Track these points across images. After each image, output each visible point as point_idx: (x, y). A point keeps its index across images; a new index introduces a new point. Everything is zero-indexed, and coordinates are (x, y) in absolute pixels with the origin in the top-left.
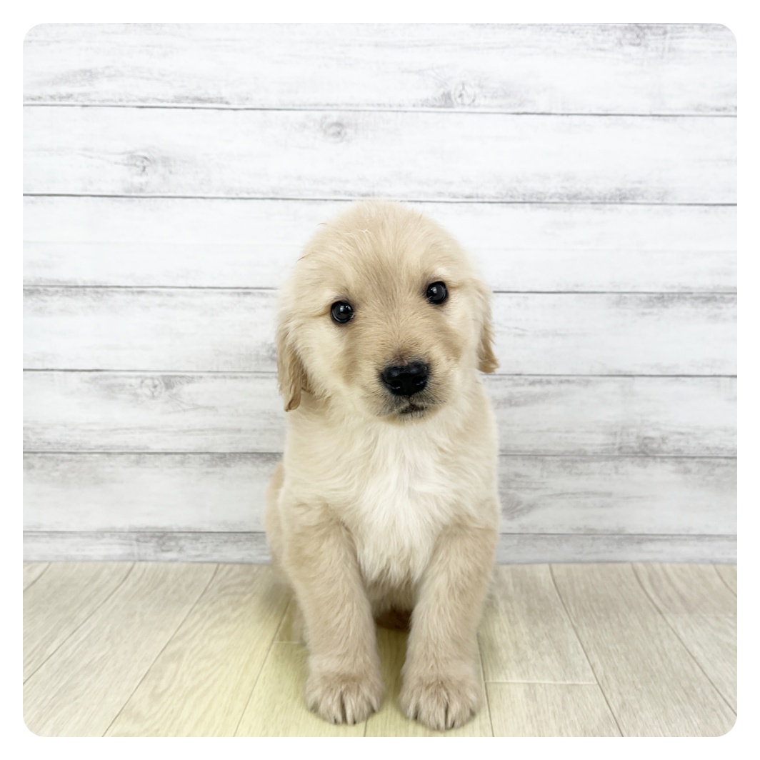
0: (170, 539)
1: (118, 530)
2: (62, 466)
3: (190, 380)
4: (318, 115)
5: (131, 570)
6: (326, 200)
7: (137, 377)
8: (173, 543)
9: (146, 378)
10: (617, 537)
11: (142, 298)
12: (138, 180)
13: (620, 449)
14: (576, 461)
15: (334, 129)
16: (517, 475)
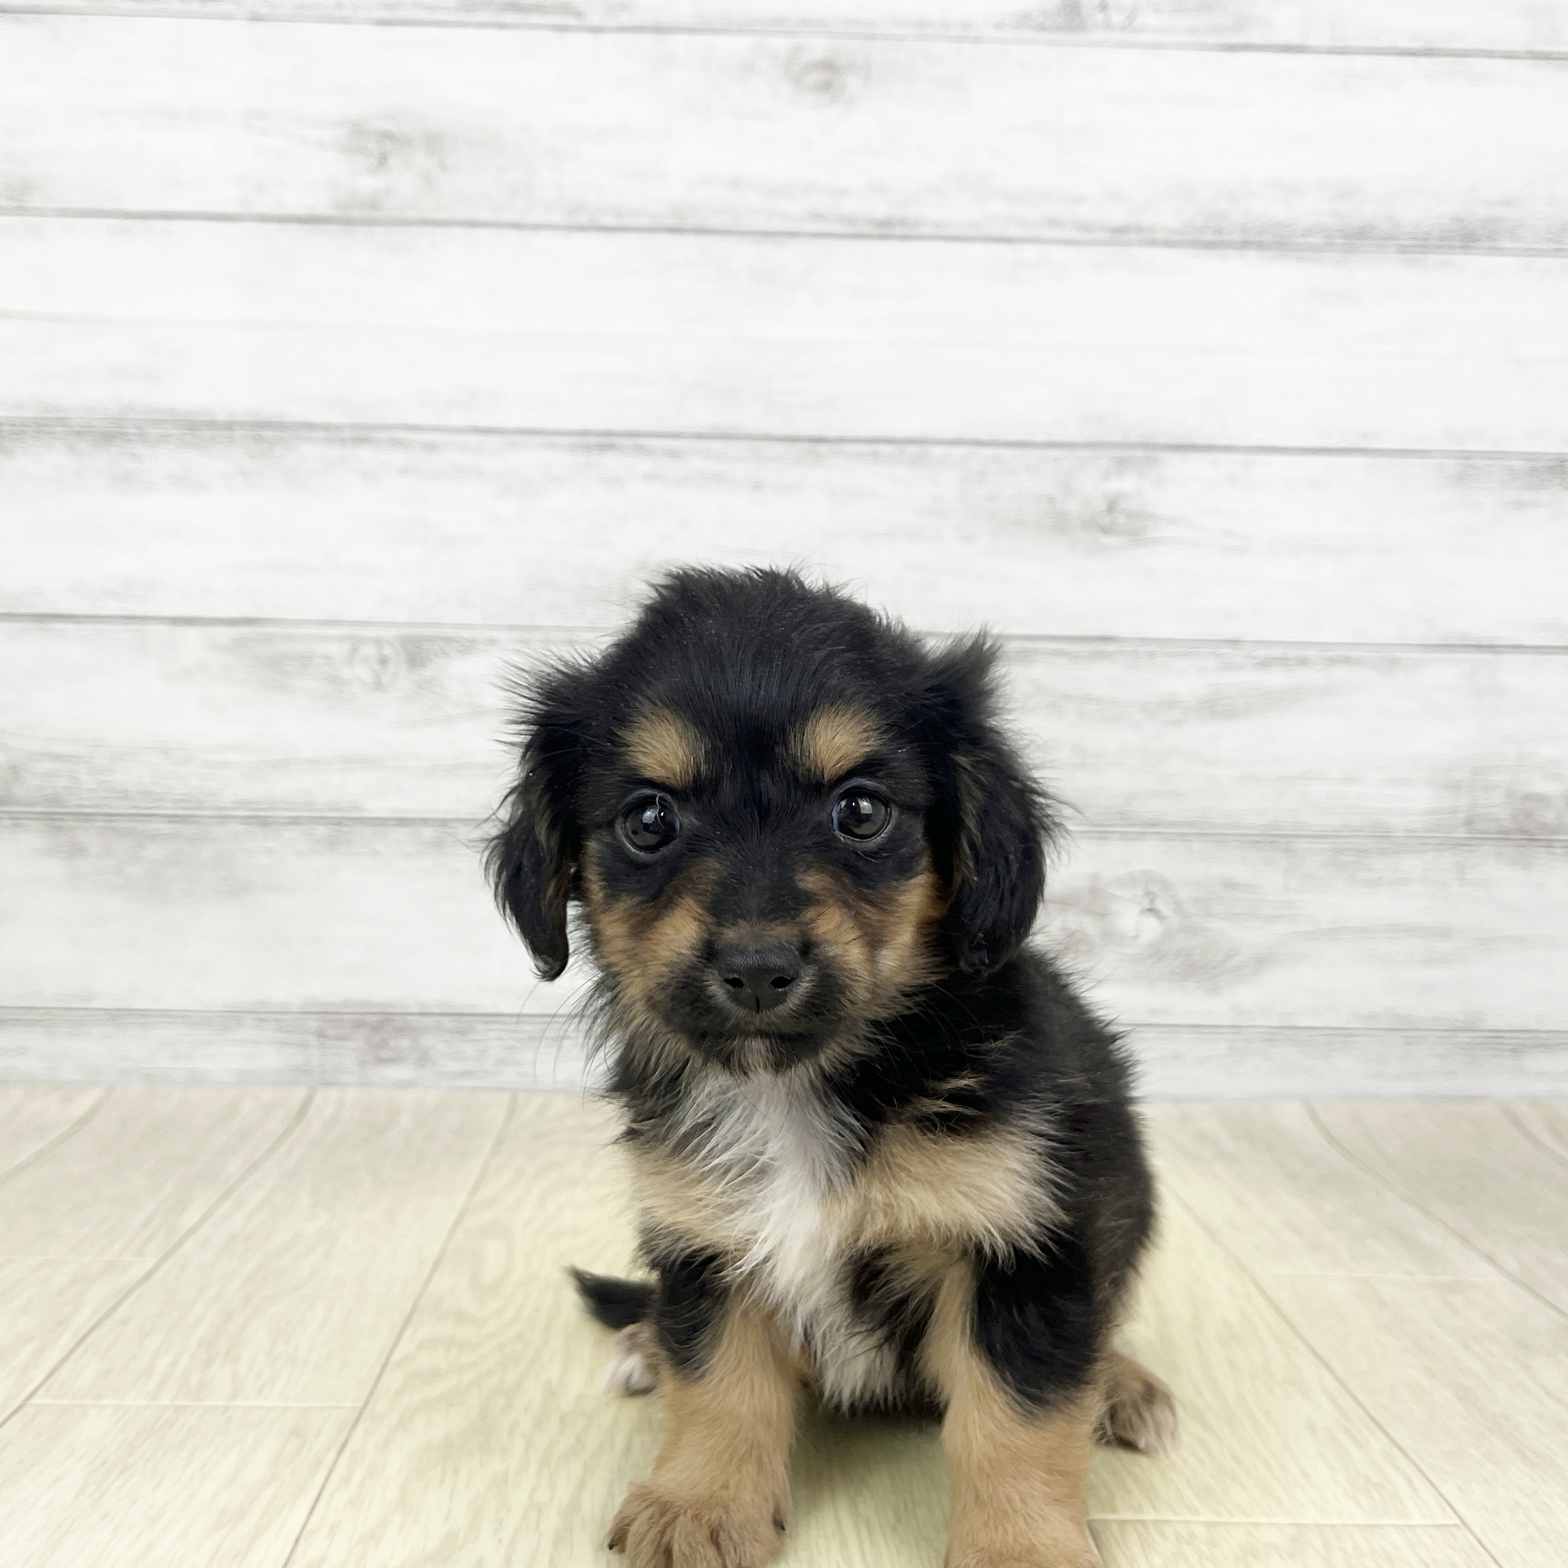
0: (402, 1031)
1: (277, 1009)
2: (153, 851)
3: (467, 647)
4: (781, 44)
5: (306, 1105)
6: (793, 235)
7: (341, 639)
8: (404, 1043)
9: (363, 640)
10: (1463, 1037)
11: (365, 454)
12: (368, 183)
13: (1469, 822)
14: (1366, 852)
15: (815, 77)
16: (1229, 884)
